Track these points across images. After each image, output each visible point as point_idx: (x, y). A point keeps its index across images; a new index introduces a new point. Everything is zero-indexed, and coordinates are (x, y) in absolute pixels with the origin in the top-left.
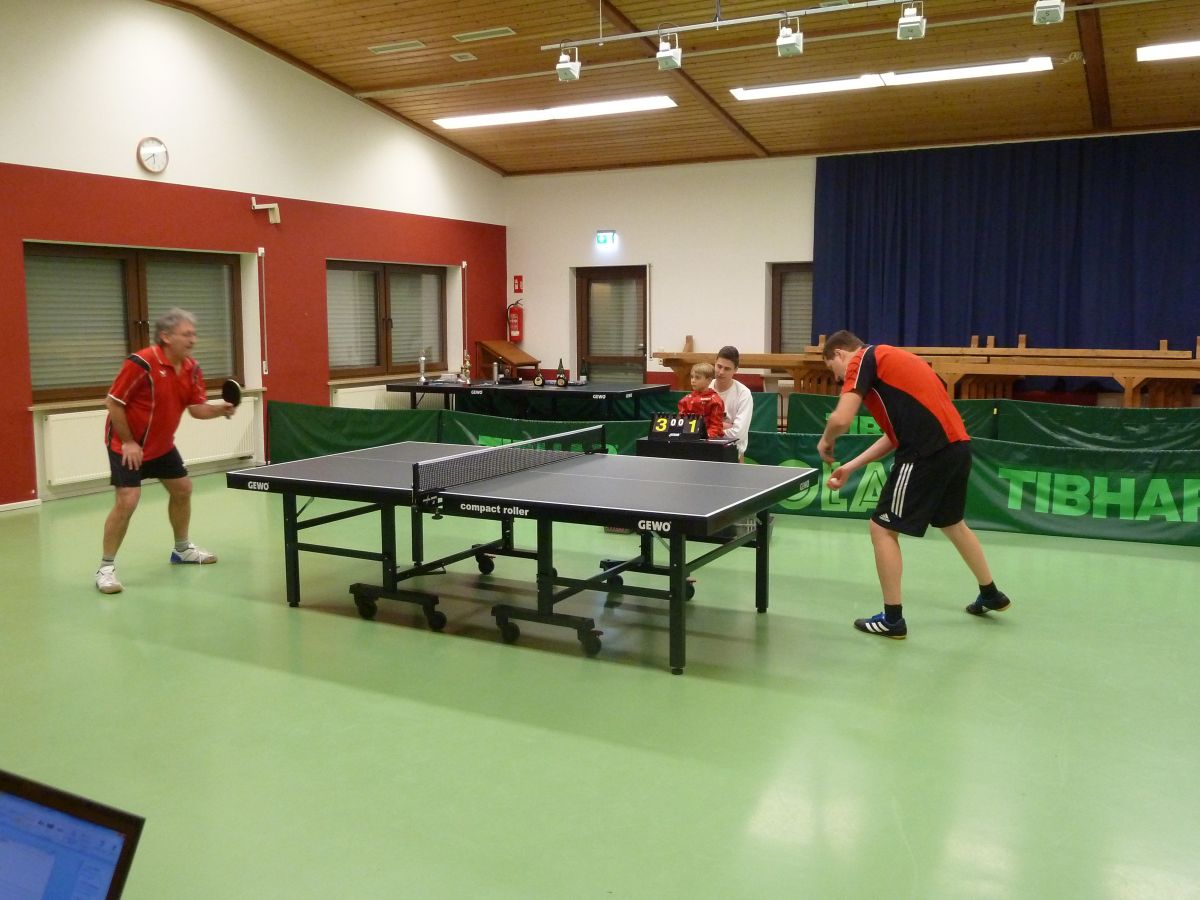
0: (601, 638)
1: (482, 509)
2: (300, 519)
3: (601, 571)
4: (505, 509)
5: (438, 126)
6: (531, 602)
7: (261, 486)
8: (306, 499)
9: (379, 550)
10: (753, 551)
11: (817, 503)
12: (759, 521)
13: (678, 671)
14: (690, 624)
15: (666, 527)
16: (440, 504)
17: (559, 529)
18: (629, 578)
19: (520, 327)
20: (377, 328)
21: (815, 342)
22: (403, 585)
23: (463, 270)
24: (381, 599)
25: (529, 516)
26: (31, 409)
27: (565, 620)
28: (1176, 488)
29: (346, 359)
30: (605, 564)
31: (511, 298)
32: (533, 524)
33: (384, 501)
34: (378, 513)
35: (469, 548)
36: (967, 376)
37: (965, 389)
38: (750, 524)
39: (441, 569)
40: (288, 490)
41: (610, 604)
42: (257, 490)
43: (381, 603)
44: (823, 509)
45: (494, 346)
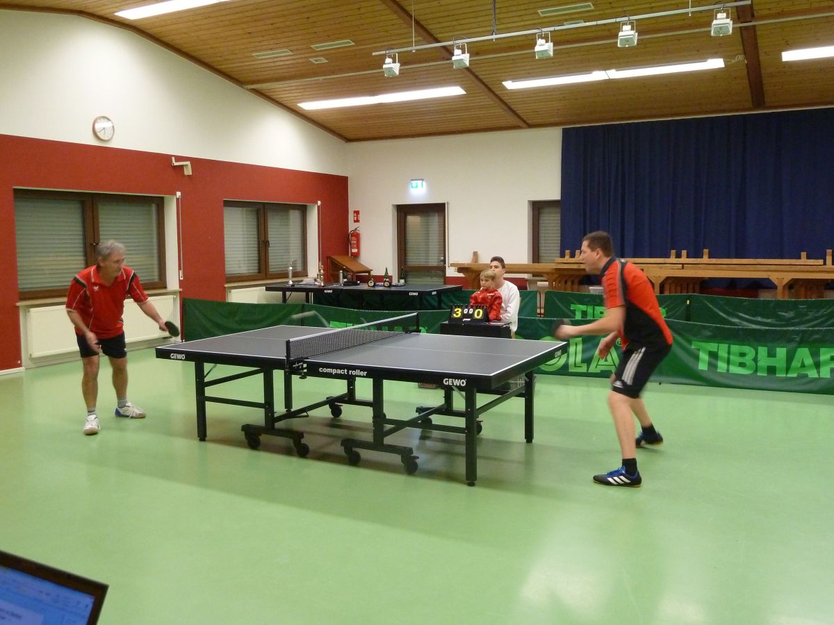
0: (417, 461)
1: (334, 371)
2: (207, 380)
3: (417, 415)
4: (350, 372)
5: (301, 108)
6: (368, 437)
7: (179, 356)
8: (212, 365)
9: (262, 400)
10: (522, 401)
11: (566, 366)
12: (526, 379)
13: (471, 484)
14: (480, 451)
15: (463, 383)
16: (305, 368)
17: (387, 384)
18: (436, 419)
19: (358, 247)
20: (259, 248)
21: (563, 255)
22: (278, 425)
23: (318, 207)
24: (263, 435)
25: (367, 376)
26: (18, 304)
27: (392, 449)
28: (815, 354)
29: (237, 269)
30: (420, 410)
31: (352, 226)
32: (370, 381)
33: (265, 366)
34: (261, 376)
35: (325, 399)
36: (668, 278)
37: (667, 287)
38: (520, 381)
39: (305, 414)
40: (199, 359)
41: (423, 438)
42: (177, 359)
43: (263, 438)
44: (570, 371)
45: (339, 259)
